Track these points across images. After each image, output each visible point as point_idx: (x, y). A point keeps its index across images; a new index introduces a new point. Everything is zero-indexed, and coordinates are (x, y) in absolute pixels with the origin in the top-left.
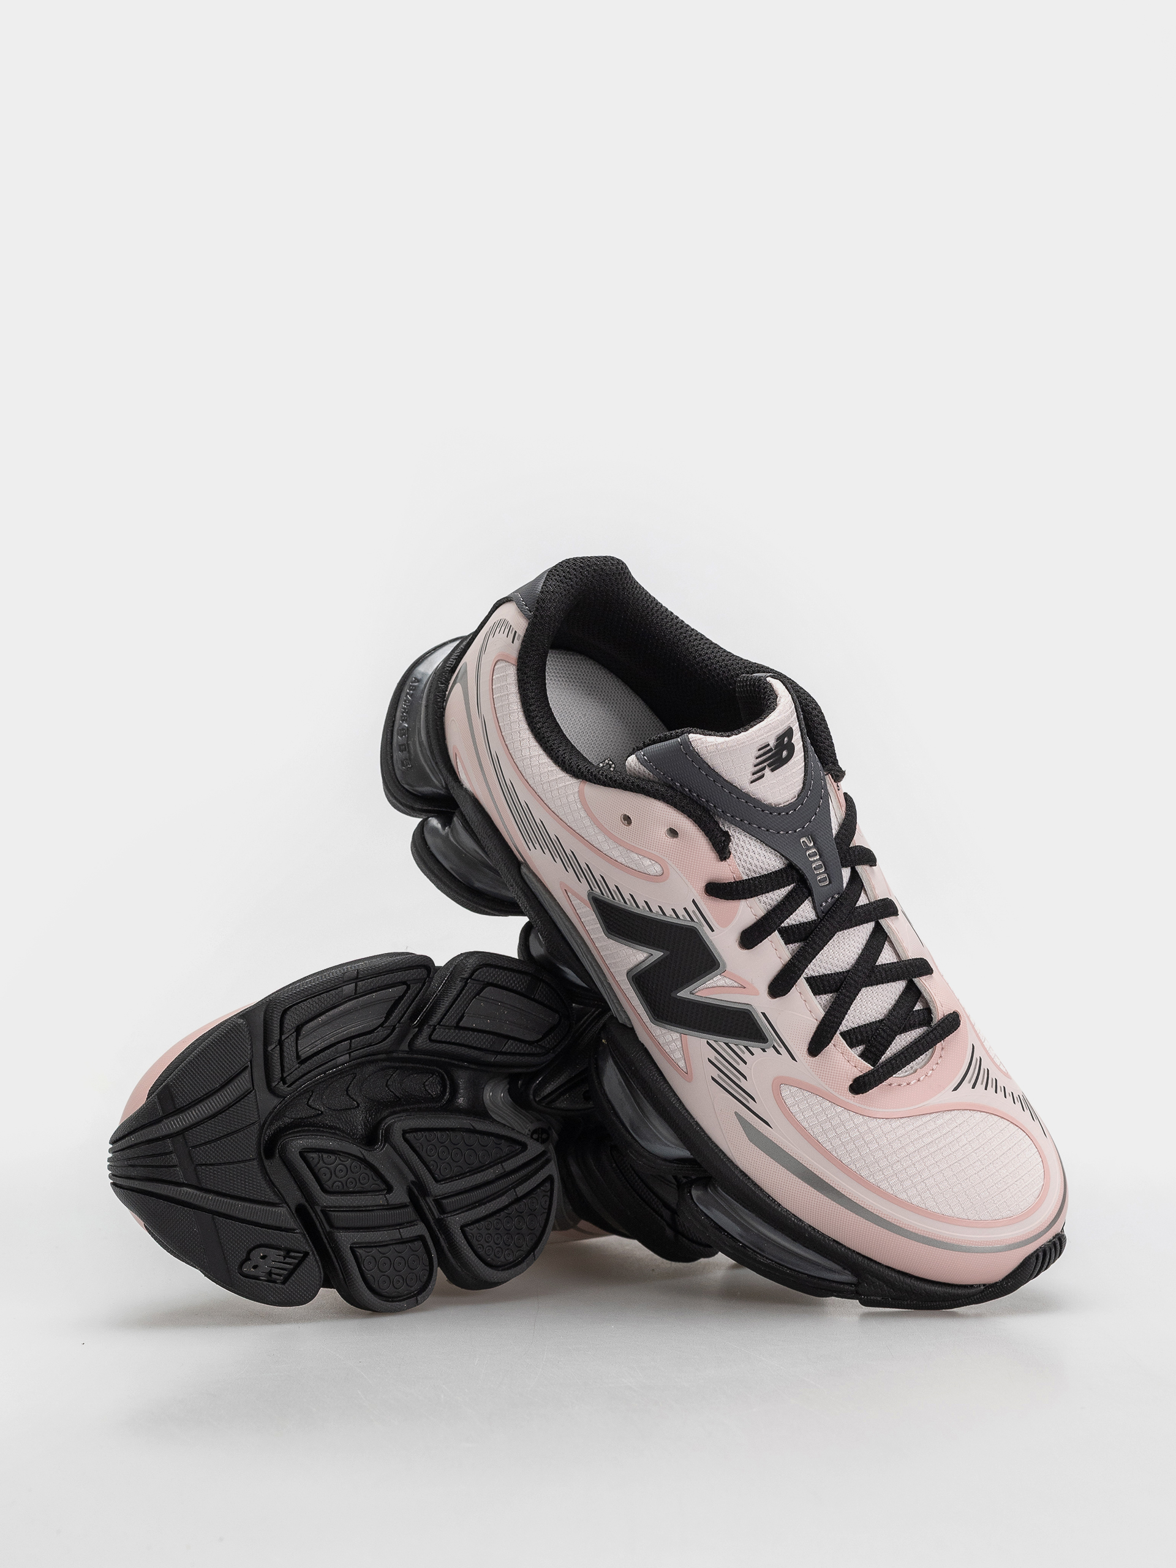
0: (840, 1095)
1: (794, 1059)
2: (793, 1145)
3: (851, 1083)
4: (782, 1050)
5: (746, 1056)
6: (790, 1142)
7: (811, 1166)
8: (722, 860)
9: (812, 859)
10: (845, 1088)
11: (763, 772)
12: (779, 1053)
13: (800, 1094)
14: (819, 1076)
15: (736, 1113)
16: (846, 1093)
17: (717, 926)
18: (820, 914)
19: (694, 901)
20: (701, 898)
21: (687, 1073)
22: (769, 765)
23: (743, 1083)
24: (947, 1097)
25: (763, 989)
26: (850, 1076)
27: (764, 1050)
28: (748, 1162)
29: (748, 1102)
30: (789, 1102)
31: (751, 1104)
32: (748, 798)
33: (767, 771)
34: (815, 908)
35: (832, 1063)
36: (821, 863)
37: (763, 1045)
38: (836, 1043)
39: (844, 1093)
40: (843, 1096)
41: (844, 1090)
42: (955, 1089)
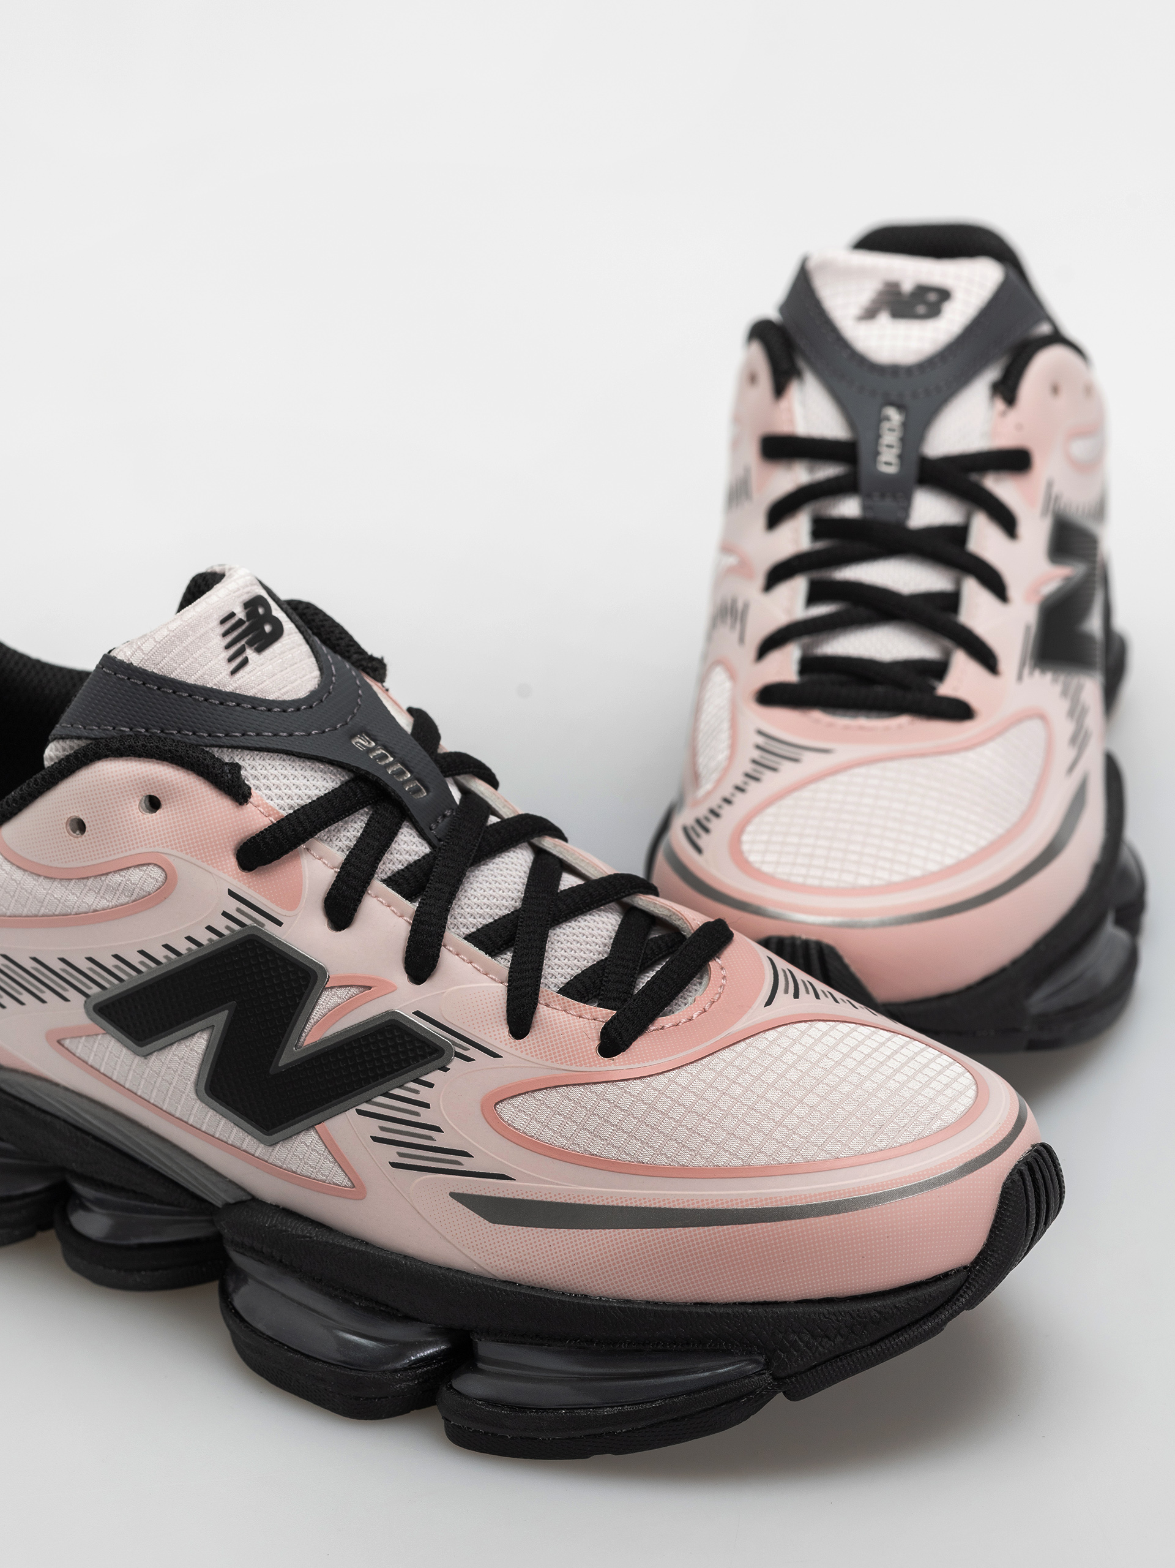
0: (591, 1066)
1: (495, 1055)
2: (557, 1184)
3: (597, 1043)
4: (472, 1052)
5: (424, 1094)
6: (551, 1183)
7: (600, 1199)
8: (241, 804)
9: (383, 763)
10: (592, 1053)
11: (244, 655)
12: (468, 1059)
13: (528, 1102)
14: (544, 1058)
15: (453, 1195)
16: (598, 1060)
17: (284, 912)
18: (435, 842)
19: (231, 893)
20: (240, 881)
21: (354, 1187)
22: (250, 643)
23: (440, 1140)
24: (759, 1014)
25: (401, 978)
26: (591, 1034)
27: (445, 1069)
28: (506, 1260)
29: (459, 1163)
30: (519, 1123)
31: (467, 1164)
32: (239, 699)
33: (250, 653)
34: (422, 834)
35: (555, 1030)
36: (399, 766)
37: (439, 1062)
38: (548, 1001)
39: (594, 1061)
40: (595, 1065)
41: (593, 1057)
42: (769, 1002)
